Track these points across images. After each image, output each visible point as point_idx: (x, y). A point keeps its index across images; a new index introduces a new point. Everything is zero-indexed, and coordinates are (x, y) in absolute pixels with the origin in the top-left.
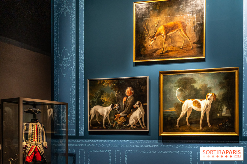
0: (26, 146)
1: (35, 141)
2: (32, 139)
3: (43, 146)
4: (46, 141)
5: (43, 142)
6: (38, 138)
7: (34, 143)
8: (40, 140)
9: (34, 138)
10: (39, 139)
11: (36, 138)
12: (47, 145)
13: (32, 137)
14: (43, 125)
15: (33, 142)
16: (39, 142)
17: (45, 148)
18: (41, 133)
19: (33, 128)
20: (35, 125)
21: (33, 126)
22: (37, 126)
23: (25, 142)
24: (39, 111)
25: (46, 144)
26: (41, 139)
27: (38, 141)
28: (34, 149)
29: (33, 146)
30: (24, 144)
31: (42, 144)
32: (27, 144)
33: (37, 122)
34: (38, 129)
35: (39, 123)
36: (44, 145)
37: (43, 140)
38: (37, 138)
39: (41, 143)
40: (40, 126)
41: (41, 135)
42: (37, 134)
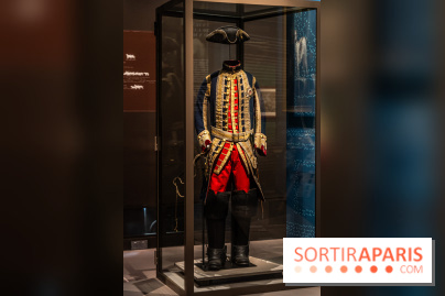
0: (207, 142)
1: (231, 128)
2: (224, 124)
3: (253, 146)
4: (263, 131)
5: (255, 132)
6: (240, 119)
7: (229, 134)
8: (245, 126)
9: (230, 121)
10: (243, 122)
11: (233, 119)
12: (264, 144)
13: (224, 117)
14: (254, 80)
15: (227, 133)
16: (241, 133)
17: (259, 152)
18: (247, 105)
19: (226, 89)
20: (231, 78)
21: (226, 82)
22: (236, 82)
23: (206, 131)
24: (243, 35)
25: (261, 140)
26: (248, 124)
27: (241, 129)
28: (229, 153)
29: (227, 145)
30: (205, 135)
31: (252, 138)
32: (212, 137)
33: (237, 70)
34: (240, 92)
35: (242, 74)
36: (256, 142)
37: (253, 126)
38: (237, 121)
39: (246, 137)
40: (246, 83)
41: (247, 112)
42: (237, 108)
